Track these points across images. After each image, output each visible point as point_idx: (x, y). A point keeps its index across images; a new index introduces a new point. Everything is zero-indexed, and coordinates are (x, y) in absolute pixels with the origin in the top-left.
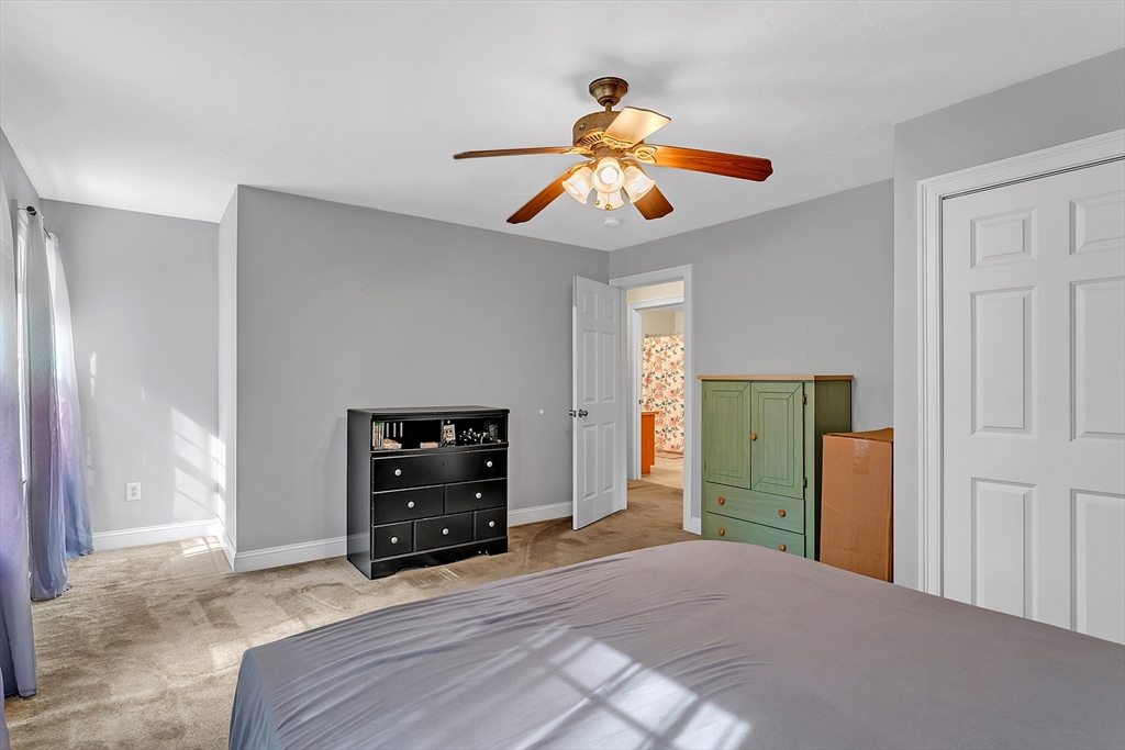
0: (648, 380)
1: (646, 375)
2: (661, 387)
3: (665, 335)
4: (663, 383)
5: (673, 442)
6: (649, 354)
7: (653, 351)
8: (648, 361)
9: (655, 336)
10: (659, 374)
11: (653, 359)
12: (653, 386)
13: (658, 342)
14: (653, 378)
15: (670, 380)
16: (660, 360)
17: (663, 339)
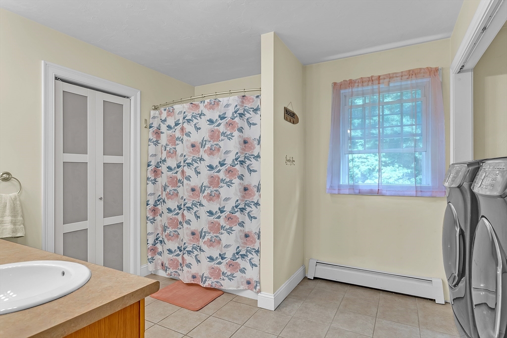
0: (156, 172)
1: (153, 163)
2: (176, 182)
3: (181, 102)
4: (179, 176)
5: (195, 269)
6: (158, 133)
7: (164, 128)
8: (156, 143)
9: (167, 104)
10: (172, 163)
11: (164, 139)
12: (163, 180)
13: (171, 113)
14: (164, 168)
15: (189, 172)
16: (173, 140)
17: (178, 107)
